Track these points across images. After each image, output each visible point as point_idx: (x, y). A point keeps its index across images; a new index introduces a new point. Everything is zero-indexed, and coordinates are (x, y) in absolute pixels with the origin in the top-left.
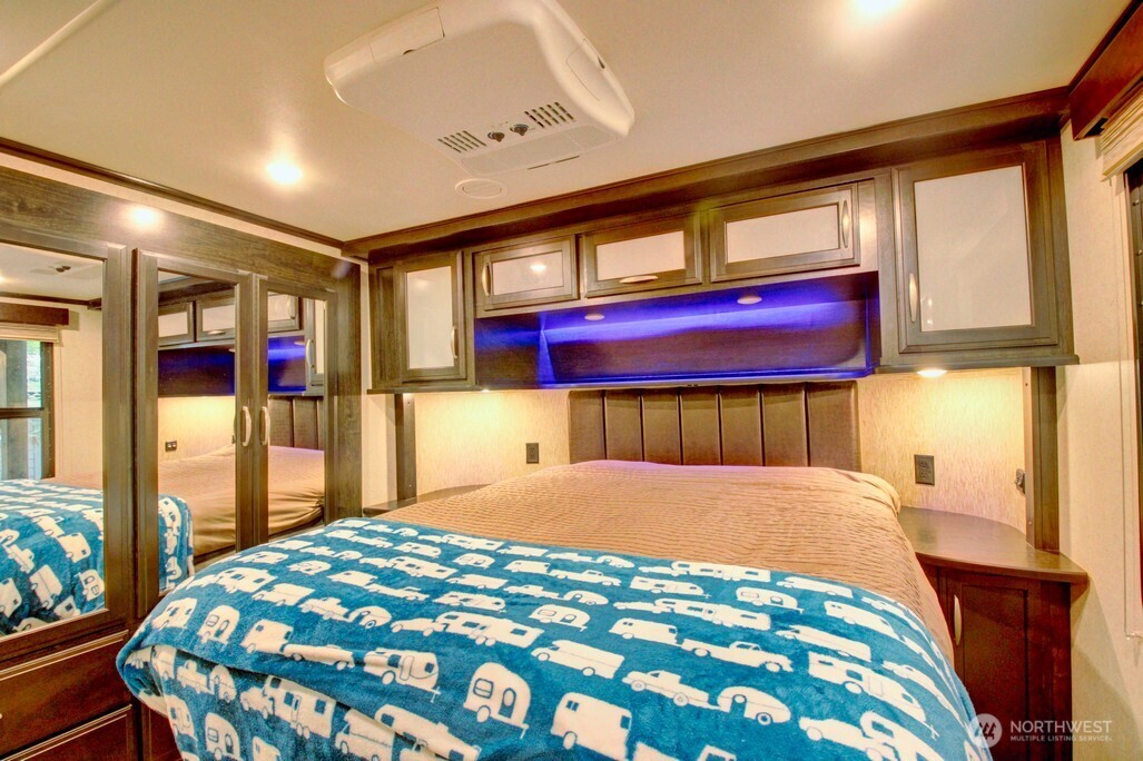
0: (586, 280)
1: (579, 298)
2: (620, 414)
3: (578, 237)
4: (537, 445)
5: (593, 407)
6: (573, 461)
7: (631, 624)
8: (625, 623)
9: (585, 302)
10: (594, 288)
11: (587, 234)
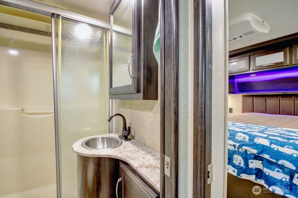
0: (252, 66)
1: (250, 70)
2: (258, 102)
3: (250, 56)
4: (232, 108)
5: (250, 99)
6: (242, 112)
7: (259, 139)
8: (257, 139)
9: (251, 71)
10: (254, 68)
11: (253, 55)
